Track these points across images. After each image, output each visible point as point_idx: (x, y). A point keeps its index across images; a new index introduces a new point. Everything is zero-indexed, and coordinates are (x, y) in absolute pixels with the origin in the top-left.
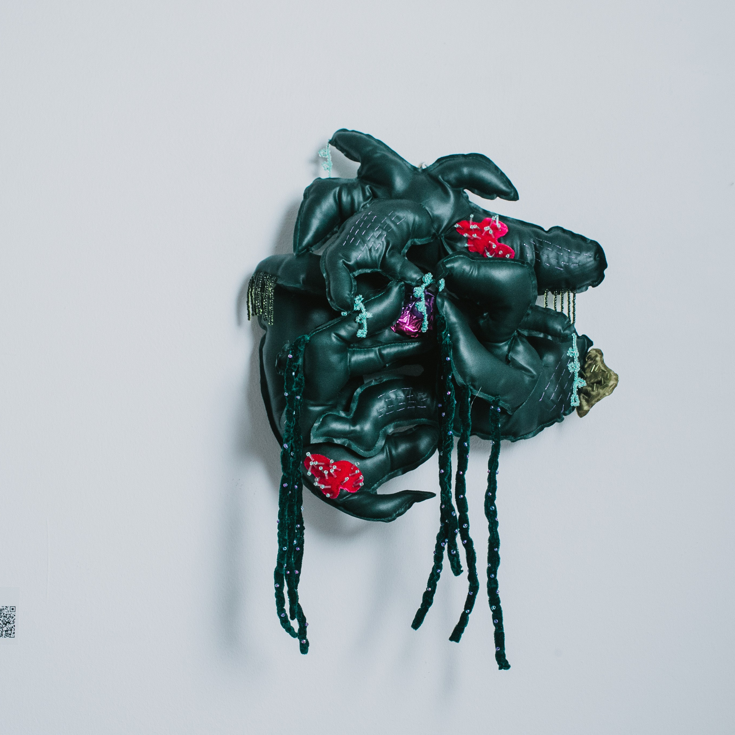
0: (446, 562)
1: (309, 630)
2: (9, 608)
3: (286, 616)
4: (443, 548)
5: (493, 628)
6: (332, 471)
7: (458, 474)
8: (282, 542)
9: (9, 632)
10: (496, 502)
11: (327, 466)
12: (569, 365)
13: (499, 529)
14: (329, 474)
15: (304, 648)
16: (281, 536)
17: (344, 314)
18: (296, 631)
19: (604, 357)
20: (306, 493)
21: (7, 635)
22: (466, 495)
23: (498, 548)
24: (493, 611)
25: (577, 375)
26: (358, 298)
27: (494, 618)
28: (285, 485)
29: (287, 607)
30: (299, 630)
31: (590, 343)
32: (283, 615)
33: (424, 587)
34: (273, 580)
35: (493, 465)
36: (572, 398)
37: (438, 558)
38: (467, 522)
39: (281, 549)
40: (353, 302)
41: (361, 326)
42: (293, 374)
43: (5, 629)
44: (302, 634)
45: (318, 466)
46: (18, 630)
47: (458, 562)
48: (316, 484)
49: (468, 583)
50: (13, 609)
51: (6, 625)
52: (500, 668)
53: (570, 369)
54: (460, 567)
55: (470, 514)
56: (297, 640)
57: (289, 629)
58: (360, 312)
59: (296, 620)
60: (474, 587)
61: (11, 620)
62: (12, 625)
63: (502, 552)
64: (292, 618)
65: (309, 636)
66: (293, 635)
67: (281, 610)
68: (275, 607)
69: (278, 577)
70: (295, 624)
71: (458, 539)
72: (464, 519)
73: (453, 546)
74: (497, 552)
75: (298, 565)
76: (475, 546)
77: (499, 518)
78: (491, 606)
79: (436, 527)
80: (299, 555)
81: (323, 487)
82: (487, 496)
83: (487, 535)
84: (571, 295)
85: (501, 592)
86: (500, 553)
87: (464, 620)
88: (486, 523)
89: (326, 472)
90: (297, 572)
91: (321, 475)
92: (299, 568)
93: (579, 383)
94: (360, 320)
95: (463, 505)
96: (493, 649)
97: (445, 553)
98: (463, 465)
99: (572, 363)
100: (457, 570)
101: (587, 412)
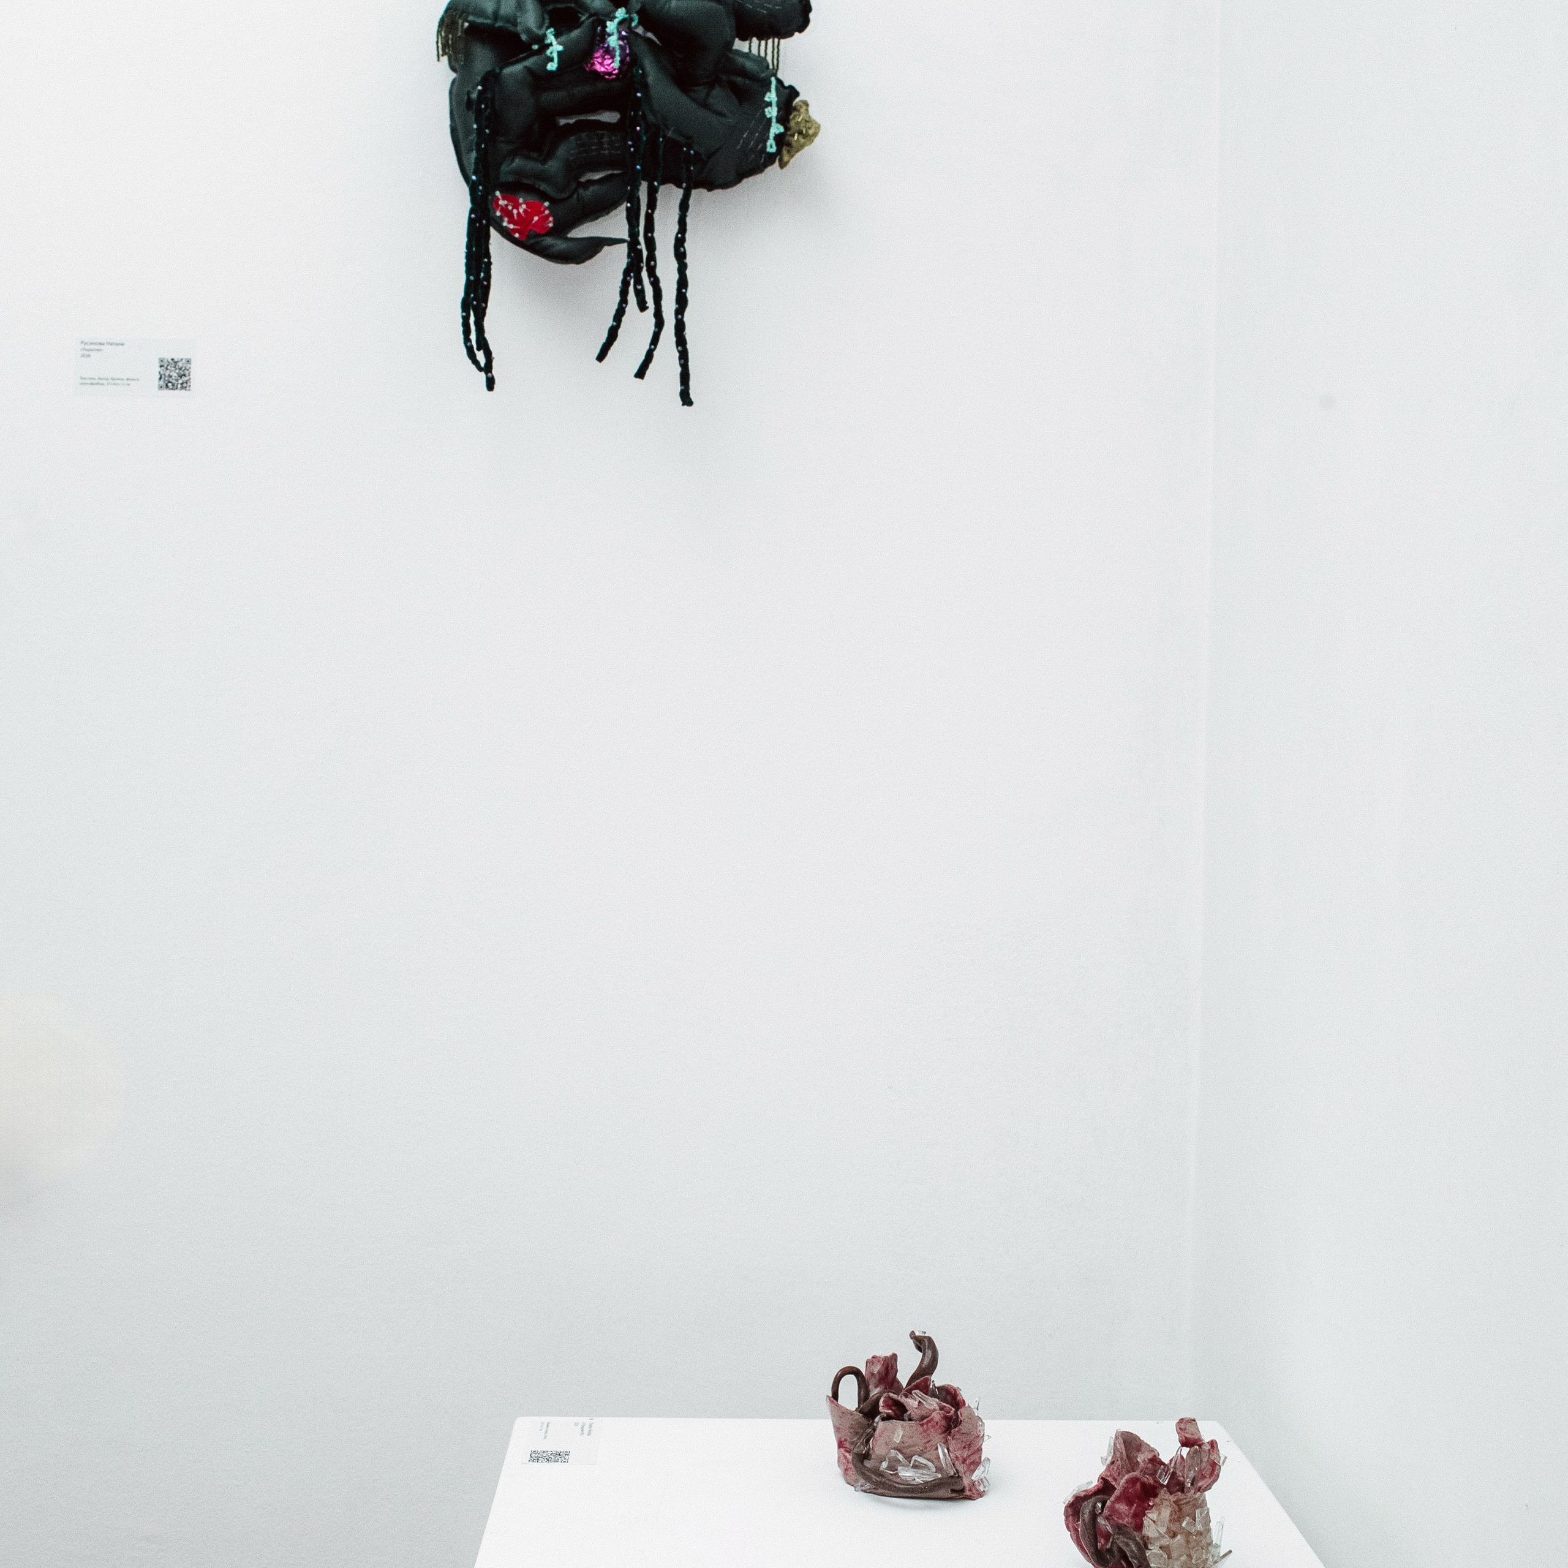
0: (632, 297)
1: (495, 364)
2: (184, 361)
3: (472, 347)
4: (629, 284)
5: (679, 369)
6: (521, 211)
7: (647, 213)
8: (469, 272)
9: (185, 385)
10: (686, 245)
11: (516, 206)
12: (766, 110)
13: (688, 272)
14: (519, 213)
15: (490, 384)
16: (468, 265)
17: (535, 47)
18: (482, 364)
19: (810, 109)
20: (493, 233)
21: (182, 388)
22: (655, 235)
23: (686, 289)
24: (679, 351)
25: (774, 120)
26: (549, 31)
27: (680, 358)
28: (473, 216)
29: (473, 337)
30: (486, 364)
31: (797, 94)
32: (469, 344)
33: (610, 322)
34: (460, 310)
35: (684, 207)
36: (768, 144)
37: (624, 293)
38: (655, 261)
39: (468, 279)
40: (545, 36)
41: (551, 60)
42: (483, 106)
43: (180, 381)
44: (488, 368)
45: (507, 206)
46: (193, 383)
47: (644, 297)
48: (505, 224)
49: (653, 320)
50: (188, 361)
51: (181, 377)
52: (683, 405)
53: (767, 113)
54: (645, 302)
55: (658, 254)
56: (483, 374)
57: (475, 362)
58: (551, 44)
59: (482, 352)
60: (660, 323)
61: (187, 372)
62: (187, 378)
63: (690, 294)
64: (479, 349)
65: (495, 372)
66: (480, 369)
67: (467, 339)
68: (462, 336)
69: (466, 305)
70: (480, 356)
71: (644, 274)
72: (652, 257)
73: (639, 281)
74: (685, 294)
75: (485, 299)
76: (661, 285)
77: (688, 260)
78: (677, 346)
79: (623, 262)
80: (486, 290)
81: (511, 226)
82: (677, 239)
83: (676, 276)
84: (776, 40)
85: (689, 334)
86: (688, 295)
87: (649, 357)
88: (674, 265)
89: (515, 211)
90: (484, 305)
91: (509, 214)
92: (486, 301)
93: (776, 129)
94: (551, 53)
95: (651, 244)
96: (678, 388)
97: (631, 289)
98: (652, 204)
99: (770, 108)
100: (643, 306)
101: (787, 163)
